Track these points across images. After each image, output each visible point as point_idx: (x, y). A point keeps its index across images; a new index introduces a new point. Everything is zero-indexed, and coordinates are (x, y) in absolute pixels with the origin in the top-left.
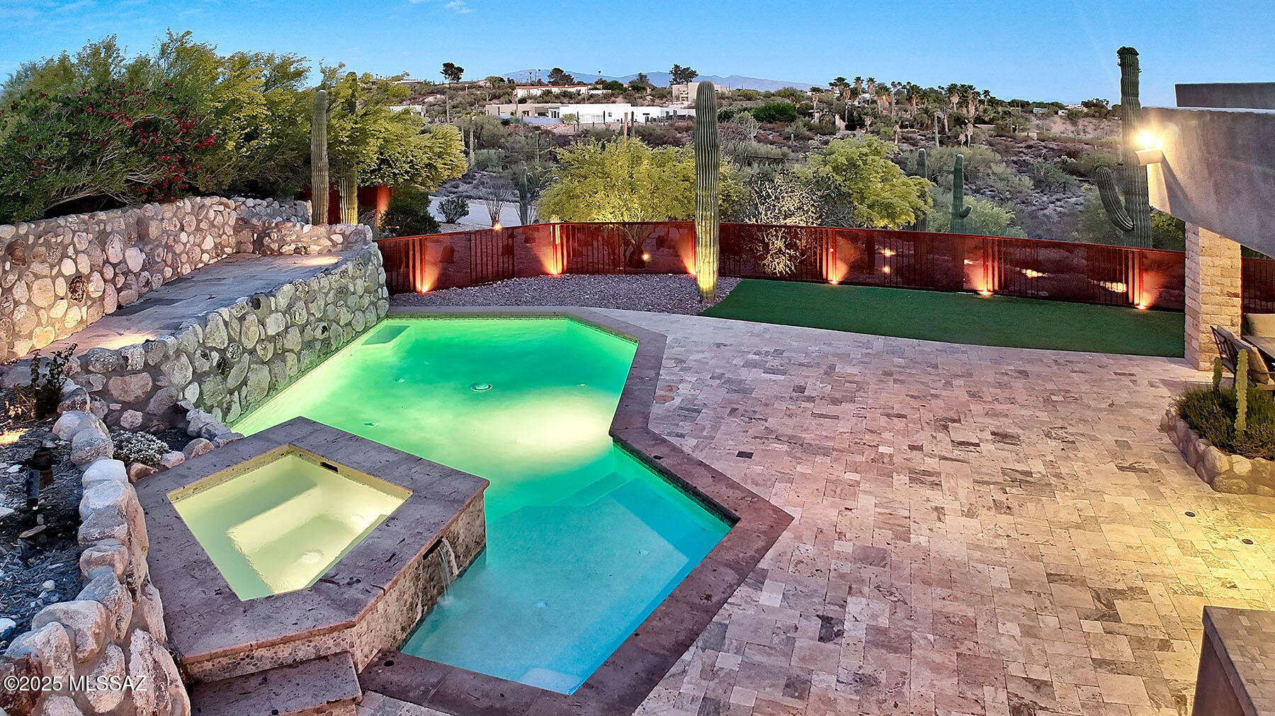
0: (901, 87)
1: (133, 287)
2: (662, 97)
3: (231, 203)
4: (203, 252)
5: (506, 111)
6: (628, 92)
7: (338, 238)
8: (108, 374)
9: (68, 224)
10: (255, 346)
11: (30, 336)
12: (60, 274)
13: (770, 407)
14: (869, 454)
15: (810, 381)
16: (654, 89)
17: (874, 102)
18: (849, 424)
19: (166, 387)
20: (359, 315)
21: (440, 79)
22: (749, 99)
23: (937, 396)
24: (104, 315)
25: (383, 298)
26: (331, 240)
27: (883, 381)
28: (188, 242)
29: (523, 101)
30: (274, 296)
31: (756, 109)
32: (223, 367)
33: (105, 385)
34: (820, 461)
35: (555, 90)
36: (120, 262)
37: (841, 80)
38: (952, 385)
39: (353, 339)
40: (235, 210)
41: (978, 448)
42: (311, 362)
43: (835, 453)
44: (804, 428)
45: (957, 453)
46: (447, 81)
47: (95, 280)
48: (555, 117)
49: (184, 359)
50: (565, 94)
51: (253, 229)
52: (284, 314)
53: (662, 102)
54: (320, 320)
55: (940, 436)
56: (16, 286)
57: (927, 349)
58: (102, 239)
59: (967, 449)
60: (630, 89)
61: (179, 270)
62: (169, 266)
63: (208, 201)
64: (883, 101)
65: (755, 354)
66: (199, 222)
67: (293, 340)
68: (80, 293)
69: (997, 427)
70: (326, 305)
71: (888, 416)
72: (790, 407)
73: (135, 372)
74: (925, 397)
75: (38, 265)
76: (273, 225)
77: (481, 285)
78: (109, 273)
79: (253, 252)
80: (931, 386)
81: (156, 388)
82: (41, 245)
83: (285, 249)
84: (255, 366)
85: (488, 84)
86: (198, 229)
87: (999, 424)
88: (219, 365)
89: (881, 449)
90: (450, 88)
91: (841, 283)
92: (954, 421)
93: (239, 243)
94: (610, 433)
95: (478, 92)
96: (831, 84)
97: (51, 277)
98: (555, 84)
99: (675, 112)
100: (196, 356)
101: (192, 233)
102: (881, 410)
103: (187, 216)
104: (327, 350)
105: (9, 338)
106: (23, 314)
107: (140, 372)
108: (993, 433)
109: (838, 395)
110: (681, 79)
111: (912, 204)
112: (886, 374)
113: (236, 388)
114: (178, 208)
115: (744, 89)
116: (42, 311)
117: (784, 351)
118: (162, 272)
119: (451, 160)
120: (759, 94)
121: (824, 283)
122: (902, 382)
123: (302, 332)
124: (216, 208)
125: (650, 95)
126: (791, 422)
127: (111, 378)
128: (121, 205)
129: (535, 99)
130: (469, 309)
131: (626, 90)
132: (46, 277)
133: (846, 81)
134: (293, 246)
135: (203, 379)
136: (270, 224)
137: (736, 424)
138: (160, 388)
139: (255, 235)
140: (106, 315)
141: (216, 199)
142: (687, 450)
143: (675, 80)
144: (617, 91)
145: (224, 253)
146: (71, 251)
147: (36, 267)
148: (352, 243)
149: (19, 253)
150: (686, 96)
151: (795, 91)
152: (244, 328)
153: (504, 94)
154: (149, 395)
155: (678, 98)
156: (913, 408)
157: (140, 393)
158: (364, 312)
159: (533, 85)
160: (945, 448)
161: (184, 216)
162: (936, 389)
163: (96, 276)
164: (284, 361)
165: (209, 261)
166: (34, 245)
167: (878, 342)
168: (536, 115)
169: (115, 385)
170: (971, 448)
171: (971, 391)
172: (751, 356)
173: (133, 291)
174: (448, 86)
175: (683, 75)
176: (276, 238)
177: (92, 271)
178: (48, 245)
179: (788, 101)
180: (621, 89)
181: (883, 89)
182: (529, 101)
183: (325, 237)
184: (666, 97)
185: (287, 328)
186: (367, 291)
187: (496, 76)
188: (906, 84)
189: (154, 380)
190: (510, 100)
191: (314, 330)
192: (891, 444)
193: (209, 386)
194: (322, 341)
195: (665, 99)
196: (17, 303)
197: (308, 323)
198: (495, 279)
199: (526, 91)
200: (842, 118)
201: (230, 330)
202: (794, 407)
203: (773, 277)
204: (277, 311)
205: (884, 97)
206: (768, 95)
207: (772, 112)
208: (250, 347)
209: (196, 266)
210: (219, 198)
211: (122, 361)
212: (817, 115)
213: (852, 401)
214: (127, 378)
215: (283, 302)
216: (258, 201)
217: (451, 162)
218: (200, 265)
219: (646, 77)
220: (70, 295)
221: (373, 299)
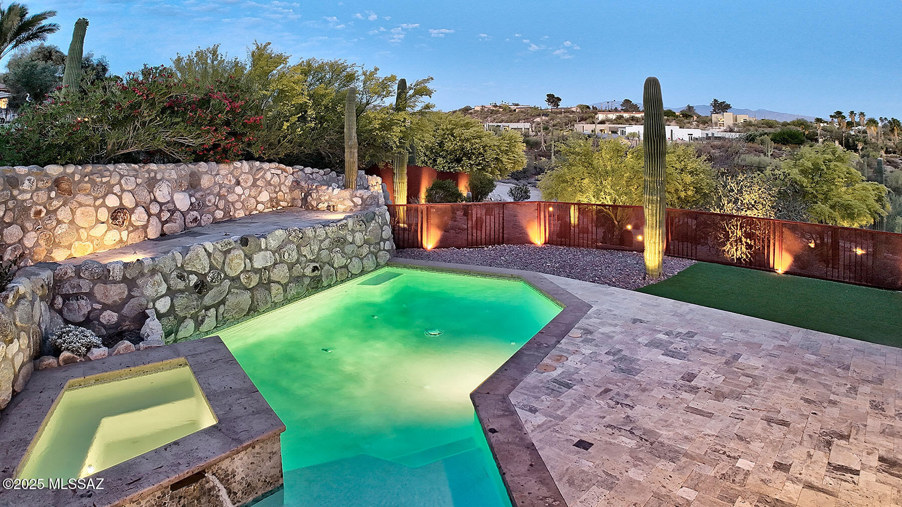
0: (887, 122)
1: (177, 221)
2: (704, 123)
3: (290, 169)
4: (258, 203)
5: (588, 128)
6: (679, 118)
7: (358, 201)
8: (95, 281)
9: (117, 170)
10: (239, 275)
11: (69, 247)
12: (103, 205)
13: (646, 393)
14: (724, 467)
15: (705, 369)
16: (699, 116)
17: (865, 132)
18: (720, 425)
19: (137, 297)
20: (356, 261)
21: (545, 106)
22: (770, 127)
23: (834, 403)
24: (146, 239)
25: (384, 250)
26: (353, 202)
27: (783, 378)
28: (244, 193)
29: (602, 122)
30: (265, 238)
31: (774, 133)
32: (201, 287)
33: (92, 289)
34: (662, 467)
35: (626, 115)
36: (168, 202)
37: (839, 113)
38: (856, 391)
39: (348, 279)
40: (292, 174)
41: (856, 478)
42: (298, 293)
43: (684, 459)
44: (668, 423)
45: (829, 482)
46: (550, 107)
47: (138, 213)
48: (623, 134)
49: (158, 277)
50: (633, 119)
51: (302, 189)
52: (274, 253)
53: (705, 126)
54: (313, 261)
55: (819, 455)
56: (60, 210)
57: (845, 347)
58: (152, 184)
59: (842, 477)
60: (681, 116)
61: (231, 214)
62: (222, 210)
63: (266, 165)
64: (872, 131)
65: (667, 334)
66: (255, 180)
67: (281, 273)
68: (121, 220)
69: (890, 451)
70: (320, 249)
71: (769, 421)
72: (668, 396)
73: (115, 282)
74: (821, 403)
75: (83, 196)
76: (314, 187)
77: (475, 248)
78: (155, 209)
79: (301, 207)
80: (834, 390)
81: (130, 297)
82: (86, 182)
83: (321, 206)
84: (236, 291)
85: (578, 110)
86: (254, 185)
87: (892, 446)
88: (196, 286)
89: (741, 463)
90: (551, 112)
91: (786, 273)
92: (842, 437)
93: (294, 199)
94: (472, 396)
95: (571, 116)
96: (831, 116)
97: (94, 206)
98: (626, 111)
99: (713, 134)
100: (172, 276)
101: (249, 187)
102: (765, 413)
103: (243, 175)
104: (316, 285)
105: (49, 246)
106: (64, 230)
107: (119, 282)
108: (881, 459)
109: (726, 389)
110: (719, 110)
111: (870, 207)
112: (792, 371)
113: (213, 306)
114: (236, 168)
115: (766, 119)
116: (82, 231)
117: (696, 334)
118: (213, 214)
119: (514, 157)
120: (778, 123)
121: (770, 271)
122: (803, 381)
123: (290, 269)
124: (273, 171)
125: (696, 121)
126: (658, 414)
127: (96, 284)
128: (177, 161)
129: (611, 121)
130: (452, 265)
131: (677, 117)
132: (90, 206)
133: (843, 114)
134: (326, 205)
135: (176, 295)
136: (312, 187)
137: (599, 407)
138: (133, 297)
139: (303, 194)
140: (148, 239)
141: (273, 165)
142: (528, 428)
143: (714, 110)
144: (671, 118)
145: (279, 205)
146: (117, 189)
147: (80, 198)
148: (368, 205)
149: (64, 186)
150: (723, 123)
151: (806, 122)
152: (227, 260)
153: (589, 117)
154: (125, 302)
155: (716, 124)
156: (803, 415)
157: (117, 298)
158: (362, 259)
159: (610, 111)
160: (817, 473)
161: (241, 175)
162: (838, 395)
163: (140, 210)
164: (269, 290)
165: (264, 210)
166: (80, 182)
167: (797, 334)
168: (610, 133)
169: (99, 290)
170: (848, 476)
171: (874, 402)
172: (661, 336)
173: (177, 225)
174: (550, 111)
175: (721, 107)
176: (315, 197)
177: (137, 205)
178: (93, 183)
179: (800, 129)
180: (674, 116)
181: (872, 122)
182: (607, 123)
183: (349, 199)
184: (708, 123)
185: (275, 264)
186: (366, 242)
187: (584, 104)
188: (891, 120)
189: (130, 291)
190: (593, 122)
191: (304, 269)
192: (754, 457)
193: (180, 301)
194: (312, 278)
195: (706, 125)
196: (59, 222)
197: (298, 261)
198: (487, 244)
199: (605, 115)
200: (841, 143)
201: (212, 260)
202: (671, 397)
203: (729, 263)
204: (266, 249)
205: (872, 128)
206: (785, 124)
207: (786, 137)
208: (233, 274)
209: (250, 212)
210: (277, 164)
211: (106, 272)
212: (821, 140)
213: (738, 397)
214: (108, 286)
215: (273, 243)
216: (316, 170)
217: (513, 158)
218: (255, 212)
219: (692, 107)
220: (111, 221)
221: (372, 249)
